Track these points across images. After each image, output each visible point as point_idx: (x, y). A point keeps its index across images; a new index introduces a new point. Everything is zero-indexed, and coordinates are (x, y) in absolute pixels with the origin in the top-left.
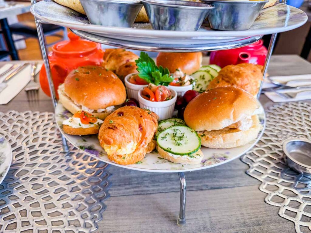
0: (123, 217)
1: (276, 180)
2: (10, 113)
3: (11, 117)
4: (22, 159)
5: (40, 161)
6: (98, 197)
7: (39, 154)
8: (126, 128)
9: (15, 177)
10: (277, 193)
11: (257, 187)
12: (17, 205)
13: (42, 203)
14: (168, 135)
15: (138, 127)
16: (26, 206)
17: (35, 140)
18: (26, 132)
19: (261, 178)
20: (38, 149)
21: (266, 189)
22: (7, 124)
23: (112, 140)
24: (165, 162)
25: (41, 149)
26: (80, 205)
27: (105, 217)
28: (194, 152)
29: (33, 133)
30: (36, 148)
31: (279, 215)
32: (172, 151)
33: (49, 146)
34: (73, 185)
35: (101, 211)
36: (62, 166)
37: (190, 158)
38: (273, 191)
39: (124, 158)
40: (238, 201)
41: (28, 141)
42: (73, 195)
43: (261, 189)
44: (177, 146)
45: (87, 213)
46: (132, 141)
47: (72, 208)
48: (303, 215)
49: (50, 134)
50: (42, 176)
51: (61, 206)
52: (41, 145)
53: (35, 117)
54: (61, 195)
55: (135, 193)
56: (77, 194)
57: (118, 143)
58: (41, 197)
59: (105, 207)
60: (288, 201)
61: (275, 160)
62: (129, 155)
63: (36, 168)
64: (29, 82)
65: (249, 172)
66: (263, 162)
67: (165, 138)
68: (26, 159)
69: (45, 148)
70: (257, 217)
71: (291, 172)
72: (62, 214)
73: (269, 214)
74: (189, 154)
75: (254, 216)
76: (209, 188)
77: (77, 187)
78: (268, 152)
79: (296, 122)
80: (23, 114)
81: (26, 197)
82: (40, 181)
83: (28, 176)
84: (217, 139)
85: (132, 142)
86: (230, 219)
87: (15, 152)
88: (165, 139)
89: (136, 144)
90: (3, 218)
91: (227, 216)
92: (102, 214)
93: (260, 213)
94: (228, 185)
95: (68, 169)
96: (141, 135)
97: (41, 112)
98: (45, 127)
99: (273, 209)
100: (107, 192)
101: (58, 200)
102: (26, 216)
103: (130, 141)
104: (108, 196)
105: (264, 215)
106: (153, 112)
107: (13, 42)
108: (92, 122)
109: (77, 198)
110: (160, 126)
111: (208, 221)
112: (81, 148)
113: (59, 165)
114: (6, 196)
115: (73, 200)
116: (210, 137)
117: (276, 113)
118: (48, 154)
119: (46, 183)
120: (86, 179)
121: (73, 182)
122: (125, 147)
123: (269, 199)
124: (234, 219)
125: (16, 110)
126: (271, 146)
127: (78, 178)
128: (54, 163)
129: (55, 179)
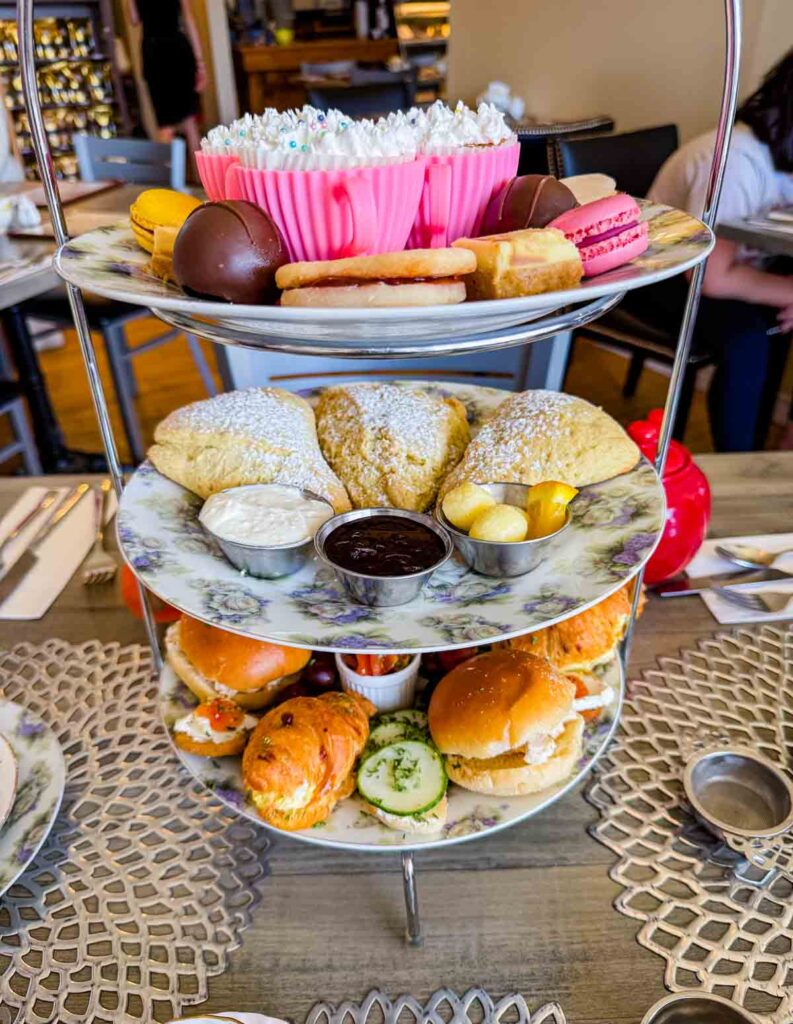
0: (296, 924)
1: (656, 852)
2: (50, 646)
3: (53, 658)
4: (83, 775)
5: (123, 782)
6: (246, 874)
7: (120, 763)
8: (294, 755)
9: (71, 822)
10: (647, 888)
11: (605, 868)
12: (79, 887)
13: (129, 882)
14: (383, 763)
15: (318, 751)
16: (97, 889)
17: (111, 726)
18: (90, 701)
19: (619, 847)
20: (117, 749)
21: (625, 875)
22: (46, 679)
23: (264, 784)
24: (372, 824)
25: (125, 750)
26: (207, 892)
27: (259, 921)
28: (426, 809)
29: (107, 705)
30: (114, 748)
31: (637, 941)
32: (383, 804)
33: (144, 742)
34: (195, 846)
35: (249, 907)
36: (171, 797)
37: (415, 823)
38: (641, 881)
39: (288, 817)
40: (552, 902)
41: (95, 727)
42: (193, 869)
43: (613, 876)
44: (397, 794)
45: (222, 910)
46: (305, 781)
47: (190, 897)
48: (694, 944)
49: (145, 710)
50: (127, 820)
51: (169, 893)
52: (126, 740)
53: (108, 660)
54: (169, 867)
55: (327, 871)
56: (202, 866)
57: (277, 787)
58: (126, 869)
59: (259, 898)
60: (667, 909)
61: (671, 799)
62: (298, 811)
63: (116, 799)
64: (92, 550)
65: (595, 829)
66: (639, 805)
67: (376, 770)
68: (92, 776)
69: (135, 747)
70: (585, 942)
71: (699, 835)
72: (170, 911)
73: (615, 937)
74: (417, 815)
75: (580, 940)
76: (493, 864)
77: (203, 849)
78: (657, 777)
79: (759, 692)
80: (79, 651)
81: (95, 869)
82: (123, 832)
83: (100, 818)
84: (479, 778)
85: (306, 785)
86: (523, 942)
87: (69, 756)
88: (374, 775)
89: (313, 787)
90: (53, 914)
91: (520, 934)
92: (254, 915)
93: (597, 933)
94: (538, 860)
95: (186, 806)
96: (323, 769)
97: (123, 646)
98: (134, 690)
99: (629, 925)
100: (265, 865)
101: (162, 879)
102: (96, 911)
103: (301, 783)
104: (267, 872)
105: (604, 939)
106: (365, 699)
107: (29, 338)
108: (232, 726)
109: (204, 875)
110: (373, 736)
111: (474, 943)
112: (210, 785)
113: (164, 794)
114: (55, 863)
115: (193, 879)
116: (469, 772)
117: (713, 659)
118: (140, 764)
119: (137, 837)
120: (222, 831)
121: (196, 838)
122: (290, 794)
123: (625, 901)
124: (532, 943)
125: (64, 639)
126: (669, 761)
127: (205, 828)
128: (154, 787)
129: (157, 828)
